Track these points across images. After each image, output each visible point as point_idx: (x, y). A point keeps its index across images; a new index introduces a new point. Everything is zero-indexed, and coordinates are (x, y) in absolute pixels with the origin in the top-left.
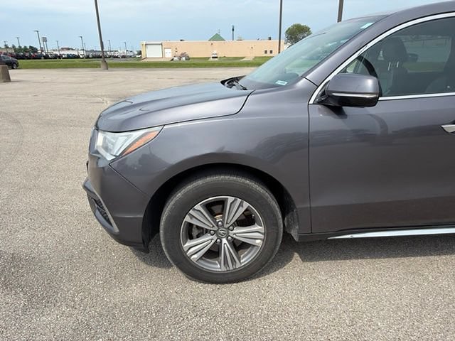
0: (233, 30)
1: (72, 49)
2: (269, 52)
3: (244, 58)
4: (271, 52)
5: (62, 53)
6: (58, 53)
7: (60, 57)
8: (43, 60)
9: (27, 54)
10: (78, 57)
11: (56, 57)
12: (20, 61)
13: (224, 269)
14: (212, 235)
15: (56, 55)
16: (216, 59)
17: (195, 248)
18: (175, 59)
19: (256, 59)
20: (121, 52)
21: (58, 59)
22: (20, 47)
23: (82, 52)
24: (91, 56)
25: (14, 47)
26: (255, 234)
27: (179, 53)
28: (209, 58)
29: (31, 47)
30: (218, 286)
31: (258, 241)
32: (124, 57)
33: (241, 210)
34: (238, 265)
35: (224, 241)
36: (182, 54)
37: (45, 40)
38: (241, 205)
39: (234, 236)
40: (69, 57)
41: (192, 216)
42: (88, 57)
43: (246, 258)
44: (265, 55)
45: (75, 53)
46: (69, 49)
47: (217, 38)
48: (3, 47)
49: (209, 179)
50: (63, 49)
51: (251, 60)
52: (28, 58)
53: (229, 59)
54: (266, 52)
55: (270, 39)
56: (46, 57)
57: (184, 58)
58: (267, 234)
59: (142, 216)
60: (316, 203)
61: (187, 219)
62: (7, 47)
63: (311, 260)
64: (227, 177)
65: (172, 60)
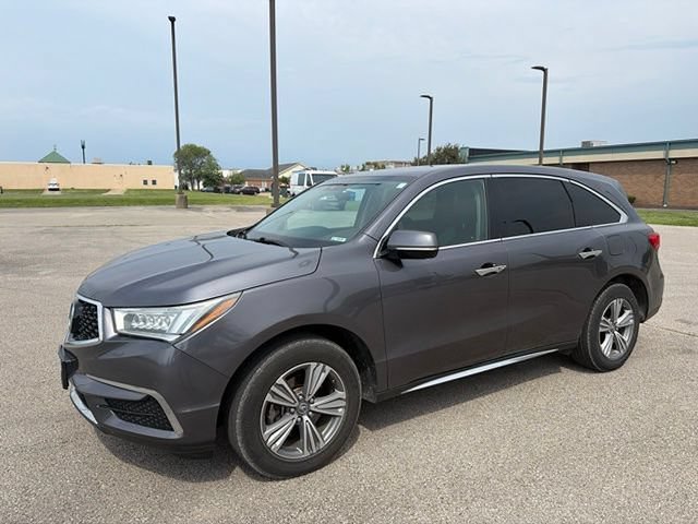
0: (83, 147)
2: (150, 183)
3: (109, 190)
4: (154, 182)
13: (307, 454)
14: (293, 413)
16: (57, 193)
17: (275, 435)
19: (132, 193)
26: (337, 402)
28: (43, 190)
30: (301, 478)
31: (340, 410)
33: (324, 376)
34: (322, 445)
35: (306, 418)
38: (323, 370)
39: (316, 410)
41: (274, 394)
43: (329, 433)
44: (145, 187)
47: (54, 158)
49: (290, 346)
51: (122, 193)
53: (81, 191)
54: (145, 182)
55: (150, 163)
58: (348, 400)
59: (218, 404)
60: (391, 356)
61: (269, 398)
63: (378, 427)
64: (308, 341)
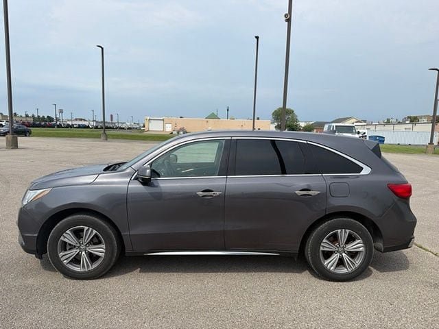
1: (84, 120)
5: (74, 123)
6: (70, 123)
7: (72, 126)
8: (56, 128)
9: (43, 124)
10: (88, 127)
11: (68, 126)
12: (33, 129)
15: (68, 125)
18: (175, 132)
20: (128, 124)
21: (69, 128)
22: (39, 116)
23: (92, 123)
24: (99, 127)
25: (33, 116)
27: (178, 128)
29: (48, 117)
32: (129, 128)
36: (181, 129)
37: (61, 111)
40: (79, 127)
42: (96, 127)
45: (86, 123)
46: (81, 120)
48: (24, 116)
50: (76, 120)
52: (43, 127)
56: (59, 126)
57: (182, 132)
62: (27, 116)
65: (172, 133)
